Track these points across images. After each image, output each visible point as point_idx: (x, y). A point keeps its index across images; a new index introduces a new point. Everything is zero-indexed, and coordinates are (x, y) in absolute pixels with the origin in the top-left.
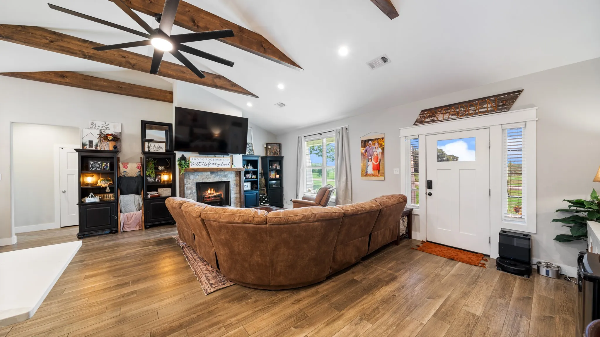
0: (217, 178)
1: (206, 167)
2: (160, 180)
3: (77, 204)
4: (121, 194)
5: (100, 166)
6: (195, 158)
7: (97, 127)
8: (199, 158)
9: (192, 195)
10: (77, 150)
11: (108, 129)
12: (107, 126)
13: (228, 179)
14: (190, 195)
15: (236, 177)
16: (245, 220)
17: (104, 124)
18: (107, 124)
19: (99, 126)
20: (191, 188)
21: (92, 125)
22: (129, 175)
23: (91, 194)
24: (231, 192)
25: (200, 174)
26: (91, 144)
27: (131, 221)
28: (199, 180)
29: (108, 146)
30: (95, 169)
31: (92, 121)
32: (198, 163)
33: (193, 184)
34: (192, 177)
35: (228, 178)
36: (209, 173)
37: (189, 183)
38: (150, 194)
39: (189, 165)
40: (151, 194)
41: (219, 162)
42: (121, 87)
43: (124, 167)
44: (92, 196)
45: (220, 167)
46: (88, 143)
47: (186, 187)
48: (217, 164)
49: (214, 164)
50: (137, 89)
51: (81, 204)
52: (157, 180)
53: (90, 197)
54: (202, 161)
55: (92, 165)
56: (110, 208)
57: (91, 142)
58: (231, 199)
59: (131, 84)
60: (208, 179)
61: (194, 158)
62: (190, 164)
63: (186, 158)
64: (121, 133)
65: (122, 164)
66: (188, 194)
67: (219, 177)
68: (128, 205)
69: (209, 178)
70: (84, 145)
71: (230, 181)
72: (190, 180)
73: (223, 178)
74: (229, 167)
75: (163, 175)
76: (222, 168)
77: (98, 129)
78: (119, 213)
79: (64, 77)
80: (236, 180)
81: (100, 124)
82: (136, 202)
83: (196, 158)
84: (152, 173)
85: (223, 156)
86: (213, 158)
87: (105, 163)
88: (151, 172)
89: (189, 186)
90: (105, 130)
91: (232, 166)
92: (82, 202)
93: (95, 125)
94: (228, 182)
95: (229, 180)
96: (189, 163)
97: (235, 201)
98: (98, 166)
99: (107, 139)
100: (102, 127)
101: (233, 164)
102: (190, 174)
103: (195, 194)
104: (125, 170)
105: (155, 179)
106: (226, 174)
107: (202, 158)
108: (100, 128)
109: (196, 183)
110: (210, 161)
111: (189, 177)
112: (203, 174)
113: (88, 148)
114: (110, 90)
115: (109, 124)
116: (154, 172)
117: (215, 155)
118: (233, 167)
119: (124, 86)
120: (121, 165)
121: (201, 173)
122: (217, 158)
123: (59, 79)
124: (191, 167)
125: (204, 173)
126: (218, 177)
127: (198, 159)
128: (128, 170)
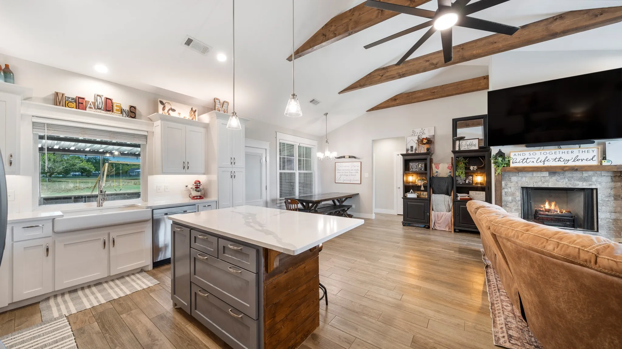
0: (564, 183)
1: (540, 165)
2: (471, 182)
3: (402, 198)
4: (433, 193)
5: (417, 167)
6: (519, 153)
7: (416, 134)
8: (527, 153)
9: (514, 203)
10: (403, 155)
11: (424, 133)
12: (423, 131)
13: (591, 185)
14: (511, 203)
15: (613, 181)
16: (569, 255)
17: (421, 130)
18: (423, 130)
19: (417, 133)
20: (513, 194)
21: (413, 133)
22: (441, 176)
23: (411, 190)
24: (599, 207)
25: (529, 175)
26: (412, 149)
27: (441, 221)
28: (526, 183)
29: (423, 149)
30: (414, 170)
31: (413, 130)
32: (525, 160)
33: (517, 188)
34: (514, 179)
35: (590, 183)
36: (546, 174)
37: (511, 188)
38: (460, 196)
39: (509, 163)
41: (566, 156)
42: (434, 92)
43: (436, 167)
44: (412, 192)
45: (570, 164)
46: (410, 149)
47: (505, 192)
48: (562, 160)
49: (556, 160)
50: (448, 88)
51: (405, 198)
52: (468, 182)
53: (410, 193)
54: (531, 156)
55: (412, 166)
56: (424, 205)
57: (412, 147)
58: (599, 220)
59: (443, 86)
60: (544, 182)
61: (517, 153)
62: (511, 161)
63: (504, 154)
64: (434, 136)
65: (435, 164)
66: (508, 201)
67: (569, 180)
68: (438, 204)
69: (546, 181)
70: (407, 150)
71: (597, 189)
72: (511, 182)
73: (578, 183)
74: (595, 163)
75: (476, 175)
76: (576, 166)
77: (417, 135)
78: (431, 210)
79: (396, 100)
80: (615, 188)
81: (418, 130)
82: (446, 203)
83: (521, 153)
84: (461, 173)
85: (578, 146)
86: (553, 151)
87: (421, 165)
88: (460, 172)
89: (510, 190)
90: (422, 135)
91: (601, 162)
92: (405, 197)
93: (415, 133)
94: (592, 189)
95: (593, 187)
96: (509, 161)
97: (612, 226)
98: (416, 167)
99: (423, 142)
100: (420, 133)
101: (604, 158)
102: (511, 175)
103: (520, 203)
104: (437, 170)
105: (465, 181)
106: (586, 177)
107: (532, 153)
108: (419, 134)
109: (522, 187)
110: (548, 155)
111: (510, 179)
112: (534, 175)
113: (410, 152)
114: (425, 99)
115: (424, 130)
116: (464, 173)
117: (559, 145)
118: (605, 163)
119: (435, 91)
120: (433, 166)
121: (531, 173)
122: (563, 151)
123: (394, 103)
124: (512, 165)
125: (536, 174)
126: (567, 180)
127: (524, 154)
128: (439, 171)
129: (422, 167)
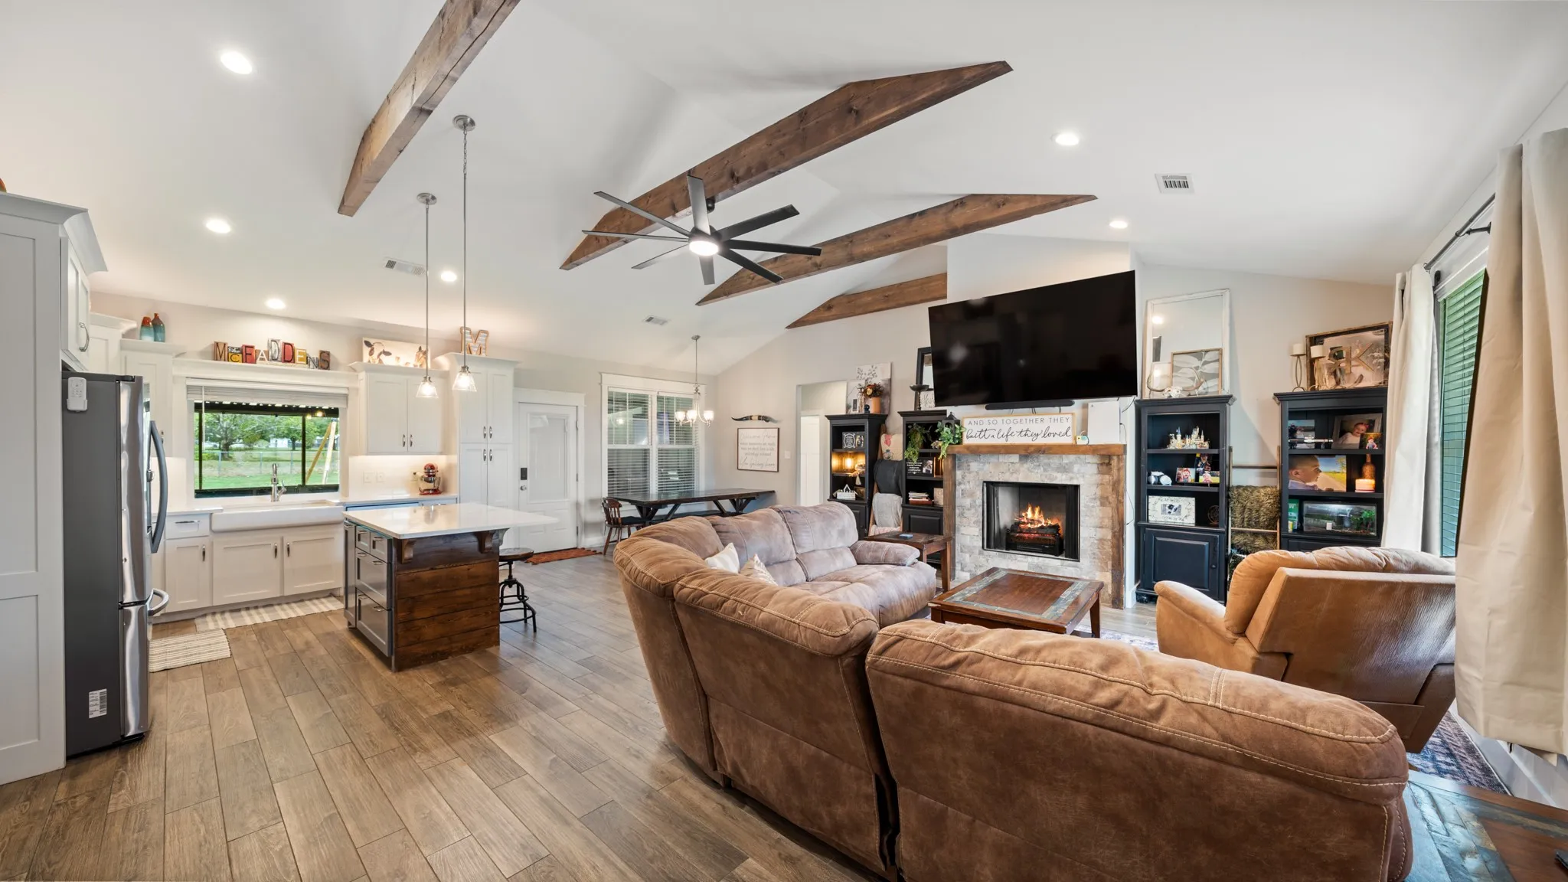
0: (1039, 475)
1: (1002, 441)
2: (930, 471)
3: (828, 500)
4: (878, 491)
5: (854, 441)
6: (976, 420)
7: (863, 376)
8: (986, 420)
9: (973, 511)
10: (829, 417)
11: (875, 376)
12: (874, 371)
13: (1071, 478)
14: (969, 510)
15: (1100, 472)
17: (871, 368)
18: (874, 368)
20: (972, 494)
21: (858, 373)
23: (847, 485)
24: (1082, 520)
25: (993, 459)
26: (855, 405)
28: (990, 474)
30: (852, 446)
31: (858, 367)
32: (983, 433)
33: (977, 483)
34: (974, 466)
35: (1071, 475)
36: (1015, 458)
37: (969, 482)
38: (911, 497)
39: (963, 437)
40: (914, 499)
41: (1037, 428)
44: (848, 490)
45: (1040, 441)
46: (852, 405)
47: (962, 490)
48: (1029, 435)
49: (1023, 433)
50: (908, 290)
52: (925, 470)
53: (846, 492)
54: (992, 426)
55: (846, 439)
57: (855, 401)
58: (1081, 540)
59: (901, 284)
61: (973, 420)
62: (965, 434)
63: (957, 420)
64: (890, 380)
66: (965, 506)
67: (1045, 470)
68: (884, 511)
69: (1016, 471)
70: (848, 407)
71: (1079, 486)
72: (970, 473)
73: (1055, 474)
74: (1068, 440)
76: (1047, 445)
78: (871, 524)
79: (830, 308)
80: (1101, 484)
81: (866, 369)
82: (893, 508)
83: (980, 420)
86: (1019, 418)
87: (859, 436)
88: (912, 453)
89: (968, 487)
90: (870, 379)
91: (1076, 438)
92: (834, 498)
93: (861, 373)
94: (1072, 487)
95: (1075, 482)
96: (962, 433)
97: (1096, 552)
98: (852, 441)
99: (867, 395)
100: (869, 374)
101: (1085, 432)
102: (969, 459)
105: (922, 468)
106: (1067, 464)
107: (992, 419)
108: (866, 376)
109: (984, 482)
110: (1011, 425)
111: (969, 466)
112: (1001, 460)
113: (852, 412)
114: (876, 308)
115: (876, 368)
116: (917, 453)
117: (1034, 407)
118: (1085, 440)
119: (890, 293)
121: (996, 456)
122: (1031, 418)
123: (827, 313)
124: (965, 441)
125: (1003, 458)
126: (1042, 469)
127: (982, 423)
129: (861, 441)
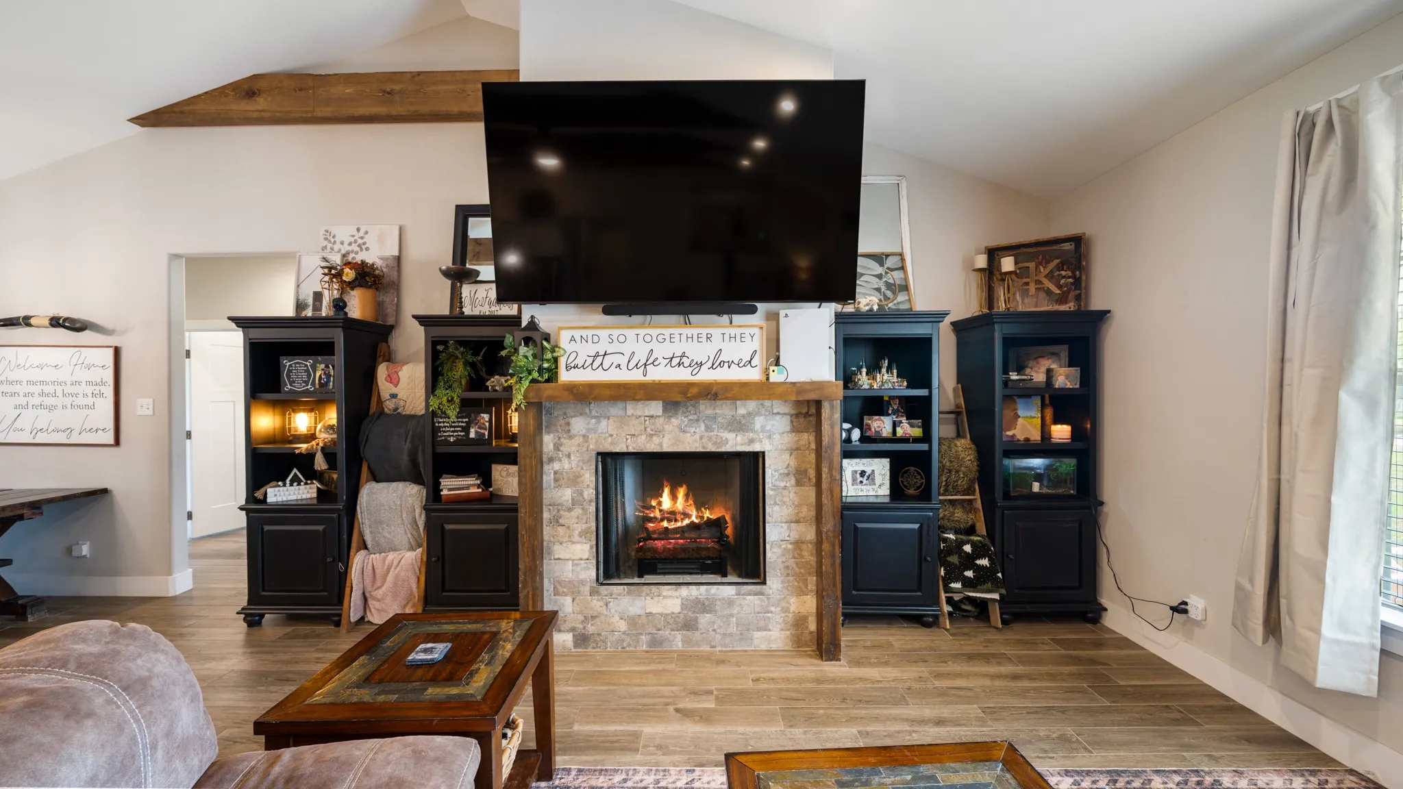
0: (697, 437)
1: (636, 376)
2: (484, 434)
3: (241, 508)
4: (372, 478)
6: (584, 334)
7: (336, 247)
8: (604, 334)
9: (578, 511)
10: (238, 322)
11: (361, 246)
12: (362, 238)
13: (751, 441)
14: (570, 510)
15: (795, 430)
17: (356, 233)
18: (361, 233)
19: (342, 243)
20: (575, 480)
21: (325, 239)
22: (409, 410)
23: (295, 472)
24: (767, 511)
25: (615, 410)
26: (318, 304)
27: (384, 588)
28: (610, 439)
30: (298, 388)
31: (326, 228)
32: (599, 360)
33: (586, 457)
34: (579, 424)
35: (751, 435)
36: (656, 408)
37: (569, 456)
39: (558, 367)
40: (450, 490)
41: (699, 351)
42: (389, 93)
43: (390, 379)
44: (295, 480)
45: (706, 375)
46: (310, 300)
47: (555, 473)
48: (686, 362)
49: (674, 362)
51: (250, 508)
52: (475, 433)
54: (615, 347)
55: (289, 371)
56: (325, 529)
58: (768, 546)
59: (419, 73)
60: (651, 436)
61: (578, 335)
62: (563, 363)
63: (545, 334)
64: (397, 258)
65: (387, 367)
66: (561, 505)
67: (708, 428)
69: (658, 432)
71: (763, 453)
72: (571, 438)
73: (726, 435)
74: (755, 375)
76: (716, 383)
77: (339, 251)
78: (352, 551)
79: (254, 94)
80: (797, 449)
81: (344, 234)
82: (407, 513)
83: (590, 333)
84: (448, 401)
86: (667, 333)
88: (445, 399)
89: (567, 466)
90: (357, 253)
91: (769, 371)
92: (256, 501)
93: (332, 240)
94: (755, 455)
95: (756, 448)
96: (557, 360)
97: (791, 562)
98: (305, 377)
100: (350, 244)
101: (776, 360)
102: (570, 412)
103: (592, 508)
104: (393, 389)
105: (466, 429)
106: (743, 416)
107: (616, 333)
108: (346, 248)
109: (598, 454)
110: (654, 344)
111: (568, 424)
112: (630, 412)
114: (362, 111)
115: (367, 233)
116: (457, 400)
117: (686, 313)
118: (775, 376)
119: (396, 87)
120: (380, 373)
121: (620, 405)
123: (246, 105)
124: (565, 377)
125: (632, 409)
126: (703, 427)
127: (596, 339)
128: (398, 393)
